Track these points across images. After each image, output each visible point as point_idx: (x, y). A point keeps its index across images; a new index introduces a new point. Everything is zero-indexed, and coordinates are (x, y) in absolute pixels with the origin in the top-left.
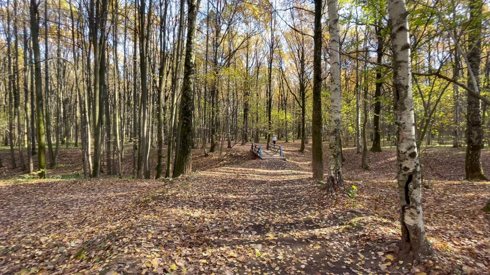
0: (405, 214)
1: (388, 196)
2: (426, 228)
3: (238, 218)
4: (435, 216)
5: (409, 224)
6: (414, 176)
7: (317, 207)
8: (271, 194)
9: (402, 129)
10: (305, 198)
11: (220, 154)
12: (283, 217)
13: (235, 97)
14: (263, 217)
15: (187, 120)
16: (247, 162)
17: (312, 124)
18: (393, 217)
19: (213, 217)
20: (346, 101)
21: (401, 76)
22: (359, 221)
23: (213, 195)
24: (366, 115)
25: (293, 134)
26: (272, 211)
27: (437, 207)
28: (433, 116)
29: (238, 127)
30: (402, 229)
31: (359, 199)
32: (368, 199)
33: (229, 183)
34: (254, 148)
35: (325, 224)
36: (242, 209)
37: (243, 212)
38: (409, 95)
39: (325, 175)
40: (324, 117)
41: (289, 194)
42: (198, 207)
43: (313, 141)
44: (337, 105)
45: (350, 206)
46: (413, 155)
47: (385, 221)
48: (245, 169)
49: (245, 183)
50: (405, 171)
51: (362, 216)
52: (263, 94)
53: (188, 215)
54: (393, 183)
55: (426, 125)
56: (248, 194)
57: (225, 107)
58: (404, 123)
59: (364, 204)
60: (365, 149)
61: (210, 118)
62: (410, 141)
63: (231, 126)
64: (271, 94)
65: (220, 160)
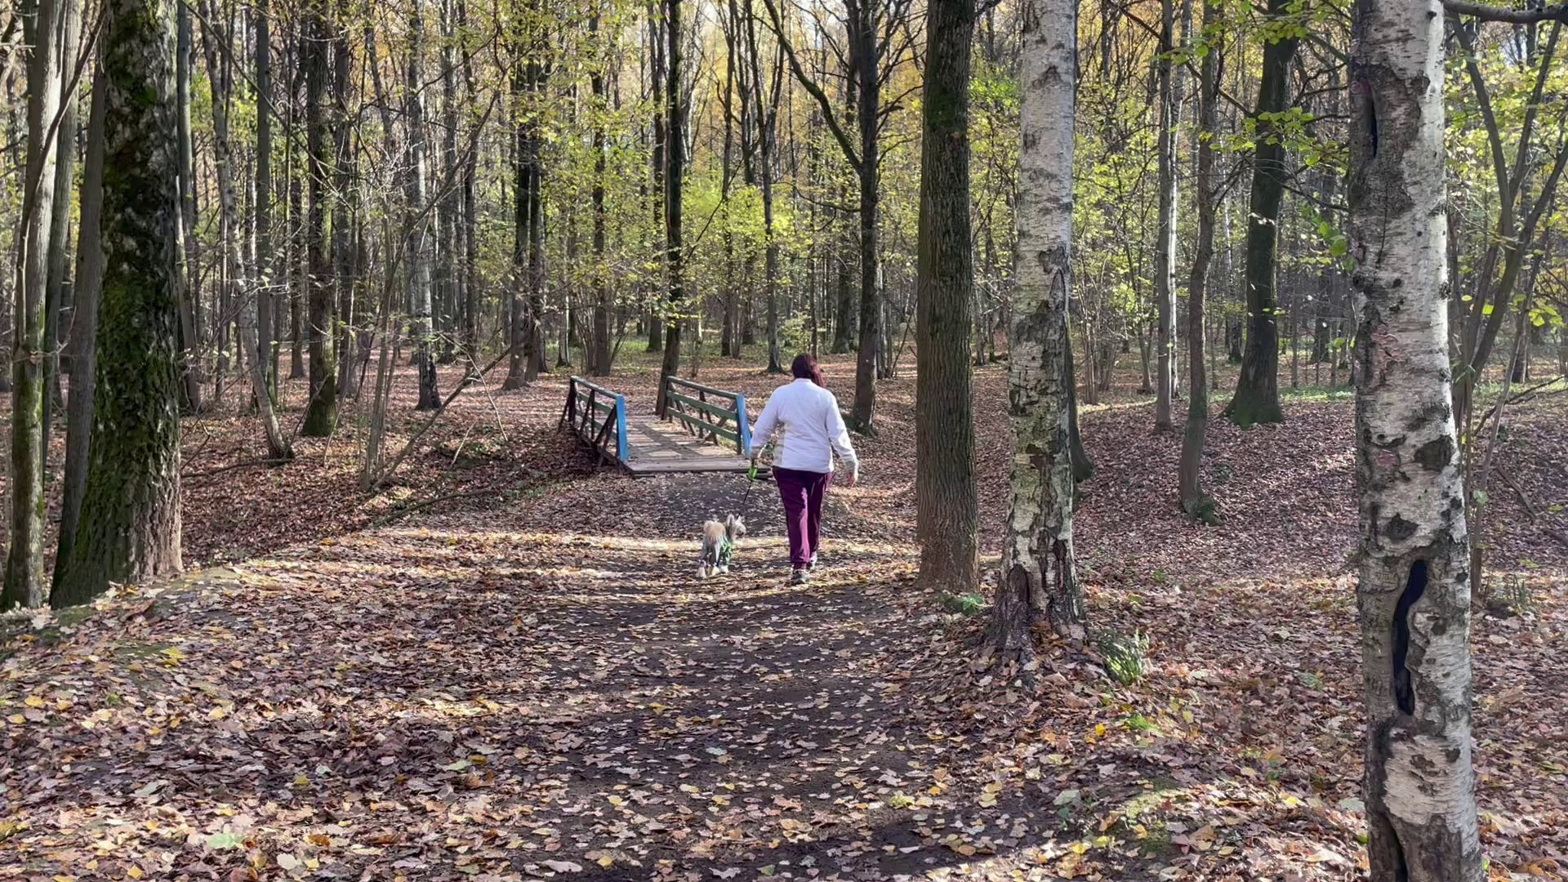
0: (1391, 766)
1: (1308, 663)
2: (1484, 825)
3: (491, 839)
4: (1532, 757)
5: (1407, 817)
6: (1436, 566)
7: (943, 743)
8: (684, 680)
9: (1385, 313)
10: (876, 696)
11: (372, 450)
12: (754, 812)
13: (460, 94)
14: (639, 819)
15: (143, 237)
16: (541, 492)
17: (919, 265)
18: (1333, 779)
19: (334, 844)
20: (1106, 134)
21: (1391, 24)
22: (1161, 812)
23: (327, 709)
24: (1207, 221)
25: (810, 324)
26: (687, 780)
27: (1540, 714)
28: (1540, 227)
29: (483, 282)
30: (1372, 843)
31: (1161, 691)
32: (1209, 687)
33: (428, 626)
34: (581, 405)
35: (986, 839)
36: (508, 780)
37: (523, 798)
38: (1426, 131)
39: (985, 558)
40: (984, 227)
41: (788, 673)
42: (236, 785)
43: (922, 367)
44: (1052, 167)
45: (1115, 731)
46: (1434, 456)
47: (1291, 801)
48: (529, 537)
49: (530, 619)
50: (1395, 540)
51: (1176, 785)
52: (632, 81)
53: (166, 845)
54: (1333, 590)
55: (1508, 278)
56: (546, 690)
57: (400, 156)
58: (1398, 283)
59: (1188, 716)
60: (1198, 407)
61: (296, 223)
62: (1425, 379)
63: (437, 275)
64: (685, 84)
65: (370, 484)
